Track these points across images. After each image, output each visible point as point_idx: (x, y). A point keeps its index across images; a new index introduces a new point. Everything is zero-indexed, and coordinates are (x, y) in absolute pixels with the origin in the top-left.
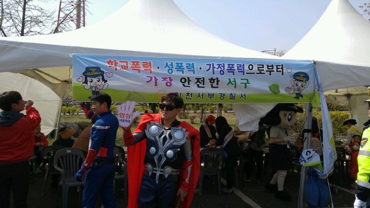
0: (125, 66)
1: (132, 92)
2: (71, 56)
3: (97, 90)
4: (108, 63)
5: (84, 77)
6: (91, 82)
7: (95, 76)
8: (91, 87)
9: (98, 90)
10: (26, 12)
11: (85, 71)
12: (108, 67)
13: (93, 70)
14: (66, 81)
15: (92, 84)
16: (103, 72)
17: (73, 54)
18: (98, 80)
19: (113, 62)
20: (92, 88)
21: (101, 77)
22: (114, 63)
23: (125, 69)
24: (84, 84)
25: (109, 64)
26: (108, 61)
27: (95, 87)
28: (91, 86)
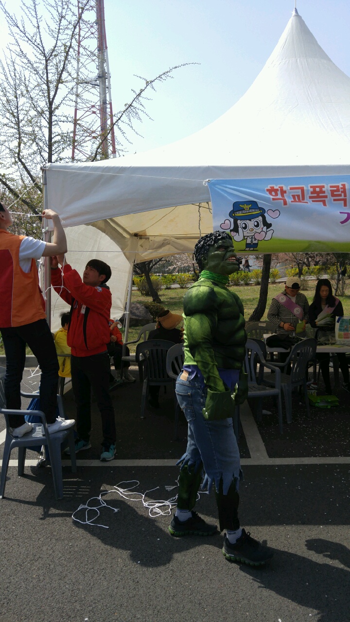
0: (298, 196)
1: (315, 242)
2: (205, 184)
3: (254, 242)
4: (271, 191)
5: (232, 220)
6: (245, 228)
7: (250, 218)
8: (245, 238)
9: (256, 242)
10: (53, 127)
11: (232, 209)
12: (272, 199)
13: (245, 207)
14: (136, 235)
15: (247, 233)
16: (264, 210)
17: (207, 180)
18: (256, 224)
19: (277, 190)
20: (247, 239)
21: (260, 218)
22: (279, 193)
23: (299, 201)
24: (232, 232)
25: (270, 193)
26: (269, 188)
27: (250, 237)
28: (244, 236)
